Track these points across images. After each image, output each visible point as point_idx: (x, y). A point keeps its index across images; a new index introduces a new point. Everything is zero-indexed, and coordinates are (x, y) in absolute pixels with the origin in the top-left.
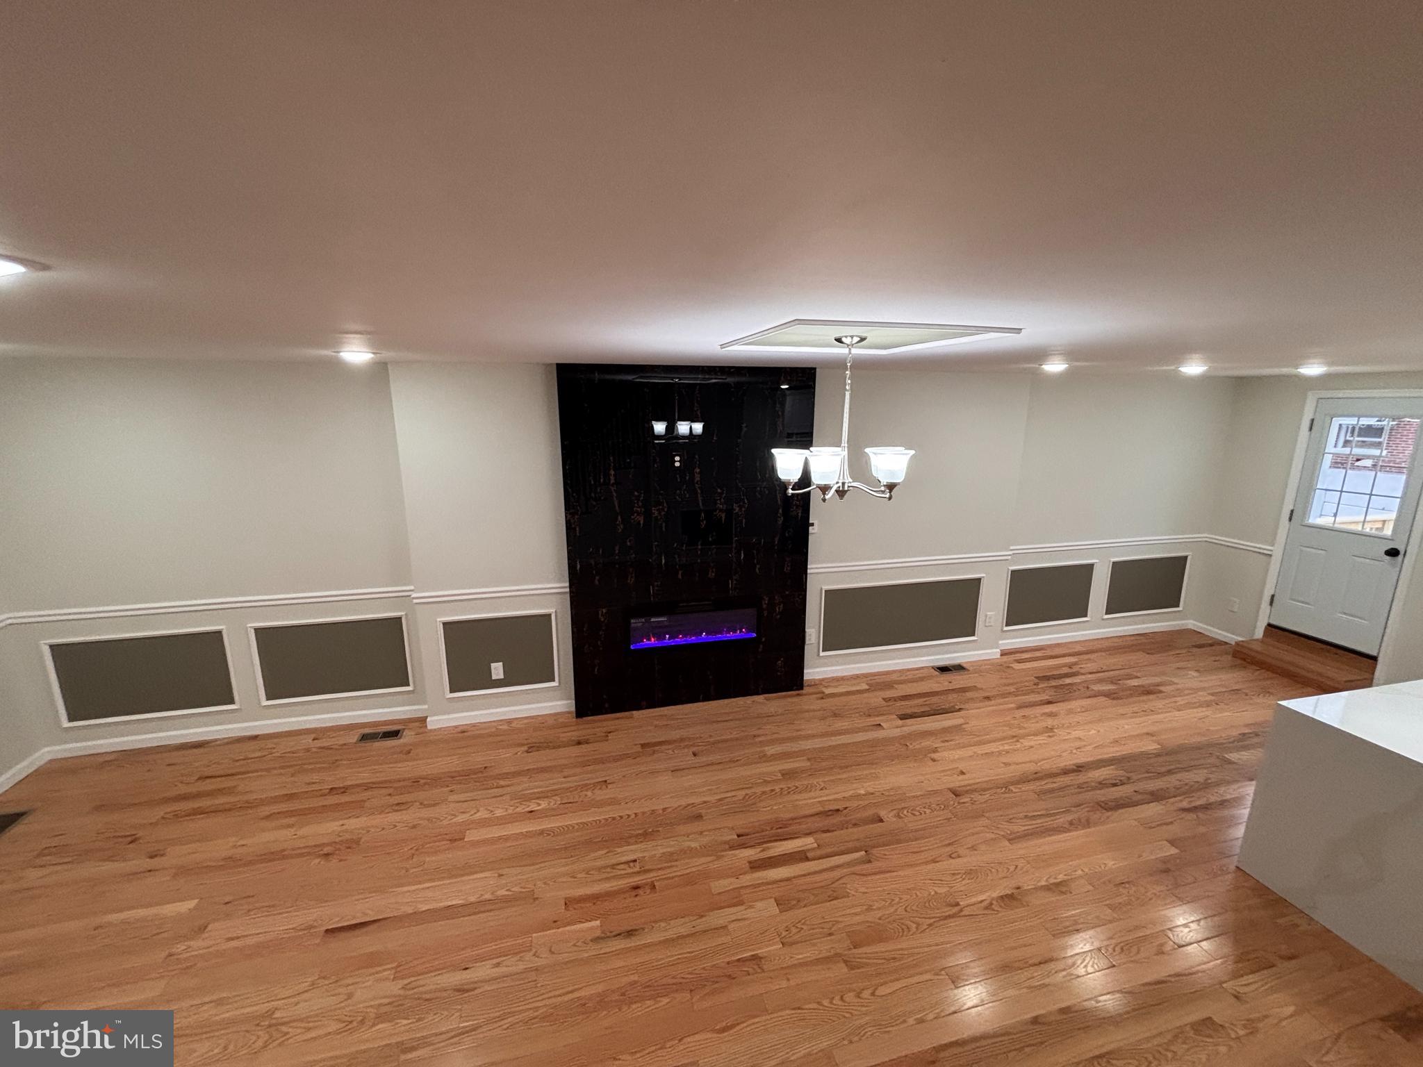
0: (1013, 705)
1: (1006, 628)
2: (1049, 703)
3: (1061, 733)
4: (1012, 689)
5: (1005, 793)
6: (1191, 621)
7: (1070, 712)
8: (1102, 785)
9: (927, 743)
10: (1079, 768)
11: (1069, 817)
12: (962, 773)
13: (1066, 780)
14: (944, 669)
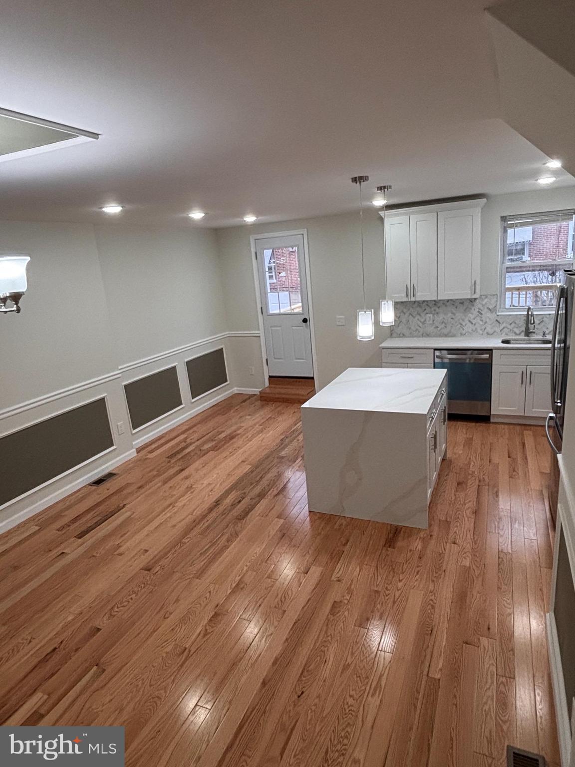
0: (159, 484)
1: (134, 432)
2: (182, 470)
3: (198, 487)
4: (155, 473)
5: (181, 547)
6: (235, 388)
7: (197, 470)
8: (233, 505)
9: (110, 545)
10: (217, 503)
11: (225, 538)
12: (146, 551)
13: (213, 514)
14: (99, 482)
